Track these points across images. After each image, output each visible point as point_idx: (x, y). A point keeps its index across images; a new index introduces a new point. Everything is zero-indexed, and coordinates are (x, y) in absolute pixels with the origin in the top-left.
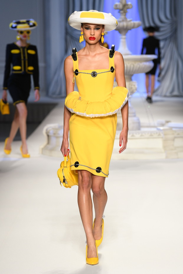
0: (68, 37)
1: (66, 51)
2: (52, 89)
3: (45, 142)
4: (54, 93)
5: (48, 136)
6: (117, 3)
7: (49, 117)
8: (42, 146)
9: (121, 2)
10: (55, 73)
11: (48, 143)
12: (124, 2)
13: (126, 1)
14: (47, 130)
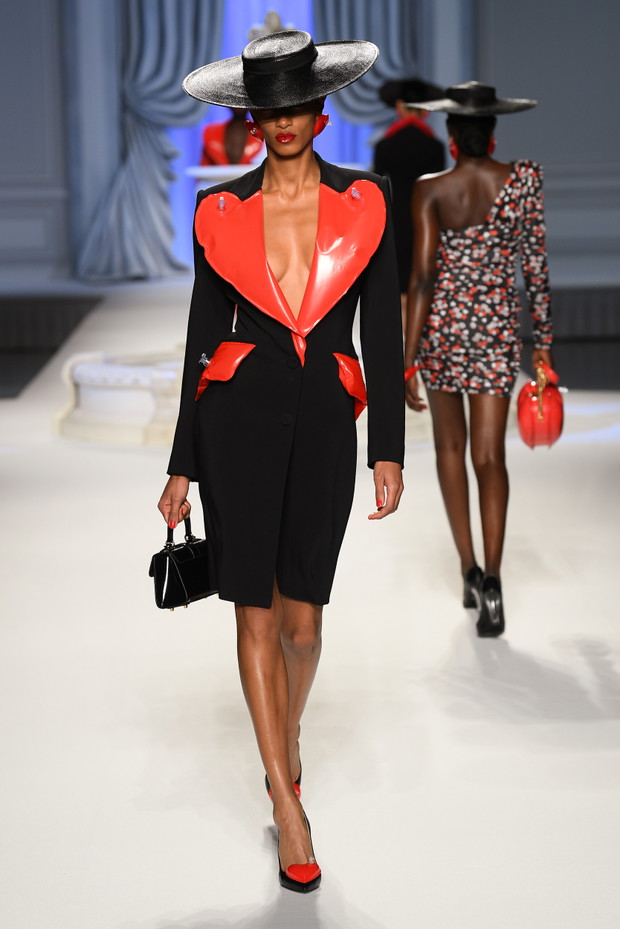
0: (129, 120)
1: (124, 156)
2: (86, 257)
3: (69, 403)
4: (92, 270)
5: (77, 386)
6: (258, 26)
7: (79, 336)
8: (60, 414)
9: (267, 23)
10: (94, 217)
11: (77, 404)
12: (274, 22)
13: (281, 21)
14: (73, 369)
